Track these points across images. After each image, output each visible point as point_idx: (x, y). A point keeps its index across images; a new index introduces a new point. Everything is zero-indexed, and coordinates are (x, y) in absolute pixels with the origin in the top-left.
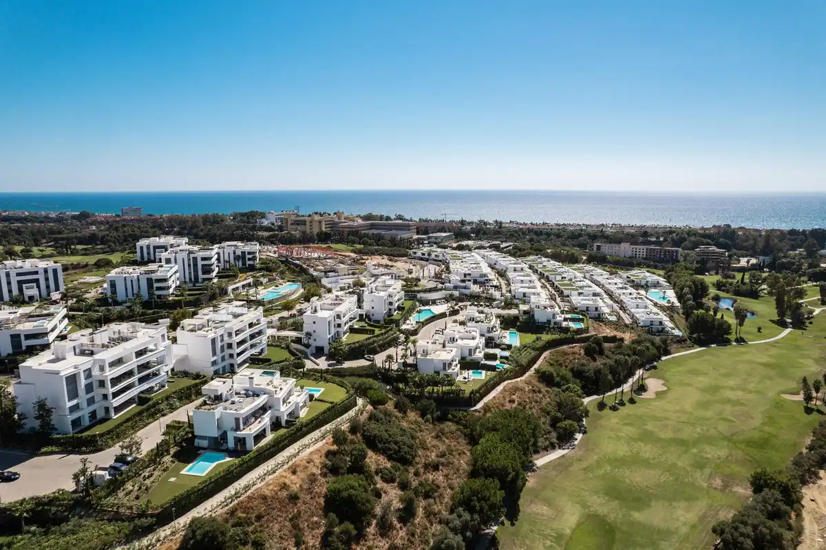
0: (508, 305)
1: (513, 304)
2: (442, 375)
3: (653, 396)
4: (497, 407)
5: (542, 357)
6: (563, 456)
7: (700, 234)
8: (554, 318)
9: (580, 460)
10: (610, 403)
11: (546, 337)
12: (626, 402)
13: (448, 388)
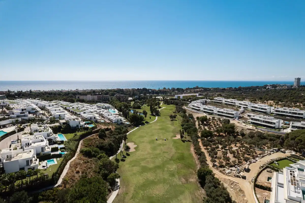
0: (53, 121)
1: (55, 121)
2: (26, 168)
3: (134, 150)
4: (71, 178)
5: (80, 144)
6: (118, 195)
7: (113, 91)
8: (80, 124)
9: (127, 194)
10: (120, 158)
11: (79, 134)
12: (126, 156)
13: (35, 177)
